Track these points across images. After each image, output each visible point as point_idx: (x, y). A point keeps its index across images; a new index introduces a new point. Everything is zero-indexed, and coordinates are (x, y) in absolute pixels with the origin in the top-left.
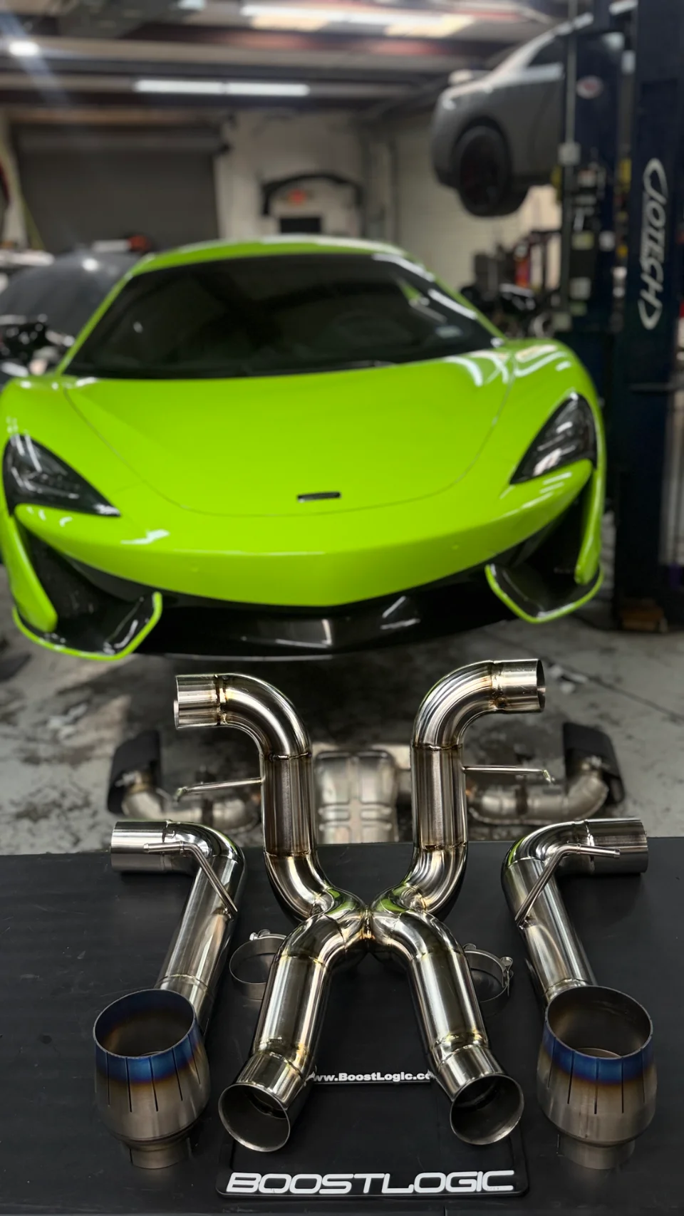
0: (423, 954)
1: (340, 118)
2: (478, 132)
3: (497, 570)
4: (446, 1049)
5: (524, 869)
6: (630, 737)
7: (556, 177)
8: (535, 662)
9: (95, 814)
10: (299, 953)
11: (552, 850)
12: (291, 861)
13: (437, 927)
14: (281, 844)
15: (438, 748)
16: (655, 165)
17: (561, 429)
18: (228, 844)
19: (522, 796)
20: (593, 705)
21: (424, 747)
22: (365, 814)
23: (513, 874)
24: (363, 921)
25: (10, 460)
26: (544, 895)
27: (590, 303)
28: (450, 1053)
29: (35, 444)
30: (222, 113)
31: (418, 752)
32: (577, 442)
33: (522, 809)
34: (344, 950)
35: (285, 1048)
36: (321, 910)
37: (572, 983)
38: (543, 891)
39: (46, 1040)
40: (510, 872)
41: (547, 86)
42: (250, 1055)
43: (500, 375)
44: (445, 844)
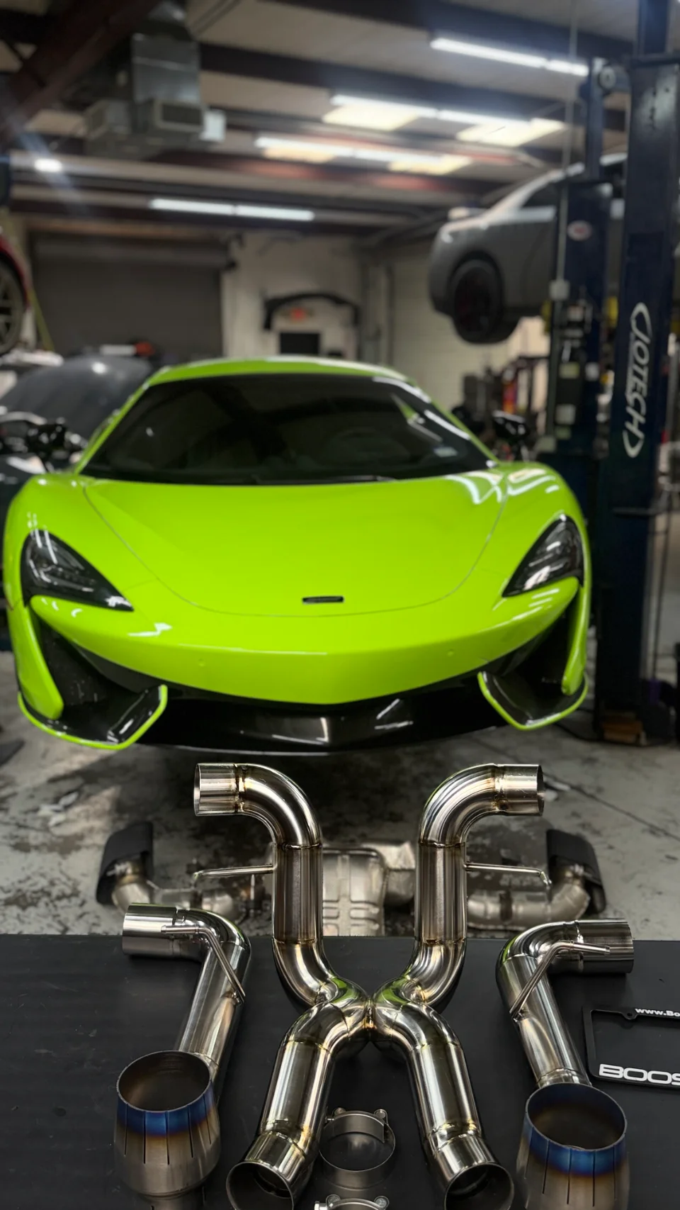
0: (423, 1046)
1: (342, 243)
2: (473, 264)
3: (488, 677)
4: (442, 1137)
5: (518, 966)
6: (611, 847)
7: (546, 310)
8: (536, 768)
9: (83, 903)
10: (305, 1039)
11: (545, 947)
12: (298, 949)
13: (435, 1018)
14: (289, 932)
15: (442, 845)
16: (641, 308)
17: (550, 548)
18: (235, 931)
19: (506, 901)
20: (575, 814)
21: (429, 843)
22: (354, 913)
23: (508, 971)
24: (366, 1011)
25: (29, 553)
26: (537, 991)
27: (574, 427)
28: (446, 1142)
29: (52, 537)
30: (229, 232)
31: (423, 848)
32: (566, 560)
33: (506, 914)
34: (347, 1038)
35: (290, 1129)
36: (326, 999)
37: (563, 1072)
38: (536, 988)
39: (61, 1113)
40: (504, 968)
41: (540, 226)
42: (258, 1134)
43: (495, 494)
44: (445, 939)
